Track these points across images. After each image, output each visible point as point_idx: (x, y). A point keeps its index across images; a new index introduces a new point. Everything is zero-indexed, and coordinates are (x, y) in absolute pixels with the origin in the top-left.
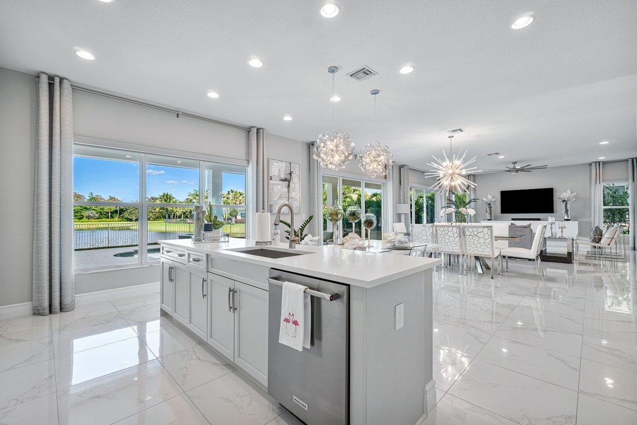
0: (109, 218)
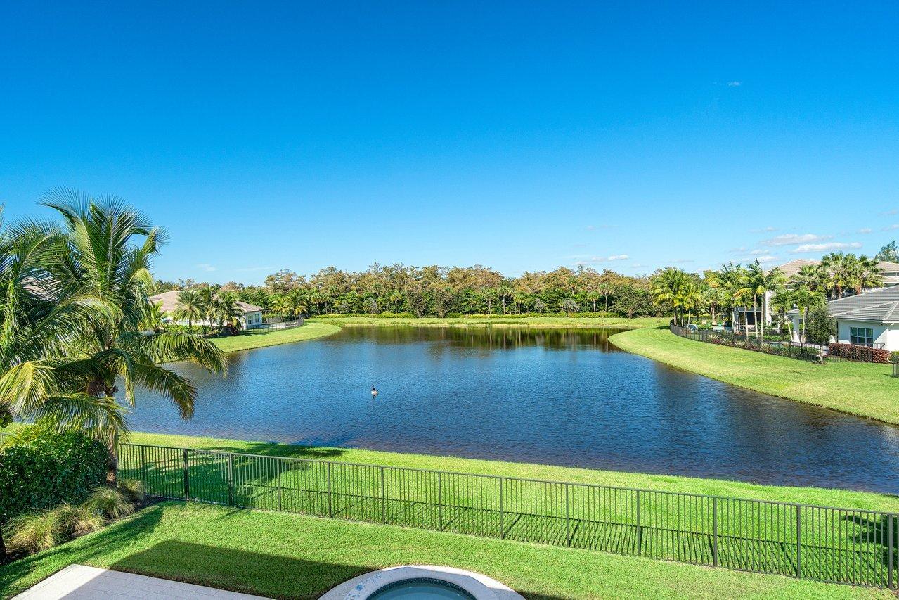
0: (593, 311)
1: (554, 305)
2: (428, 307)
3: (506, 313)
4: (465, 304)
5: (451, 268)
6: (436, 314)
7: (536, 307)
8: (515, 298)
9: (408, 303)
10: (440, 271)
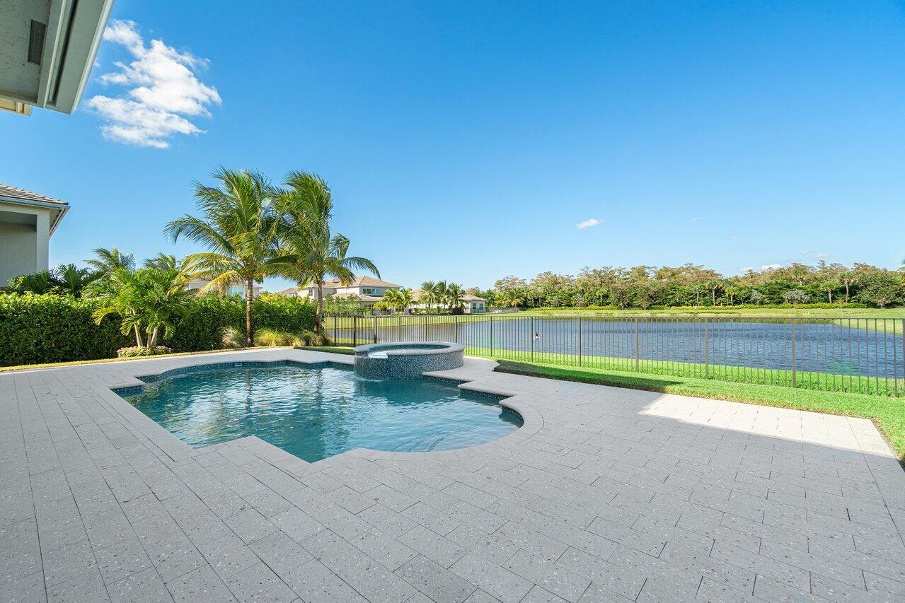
0: (828, 302)
1: (776, 296)
2: (632, 301)
3: (716, 305)
4: (671, 297)
5: (660, 267)
6: (639, 306)
7: (752, 299)
8: (726, 291)
9: (612, 298)
10: (647, 270)
